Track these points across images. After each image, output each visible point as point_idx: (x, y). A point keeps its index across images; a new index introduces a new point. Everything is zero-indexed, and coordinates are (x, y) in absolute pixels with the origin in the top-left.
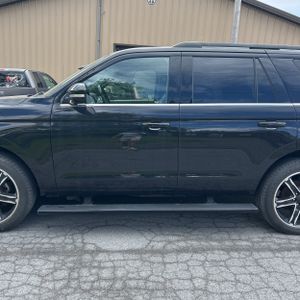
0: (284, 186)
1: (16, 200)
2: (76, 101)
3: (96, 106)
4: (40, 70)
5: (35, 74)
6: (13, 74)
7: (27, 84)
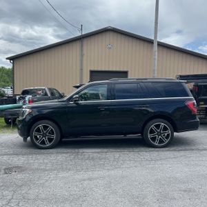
0: (151, 129)
1: (54, 136)
2: (76, 101)
3: (82, 102)
4: (53, 87)
5: (50, 89)
6: (40, 90)
7: (46, 94)
